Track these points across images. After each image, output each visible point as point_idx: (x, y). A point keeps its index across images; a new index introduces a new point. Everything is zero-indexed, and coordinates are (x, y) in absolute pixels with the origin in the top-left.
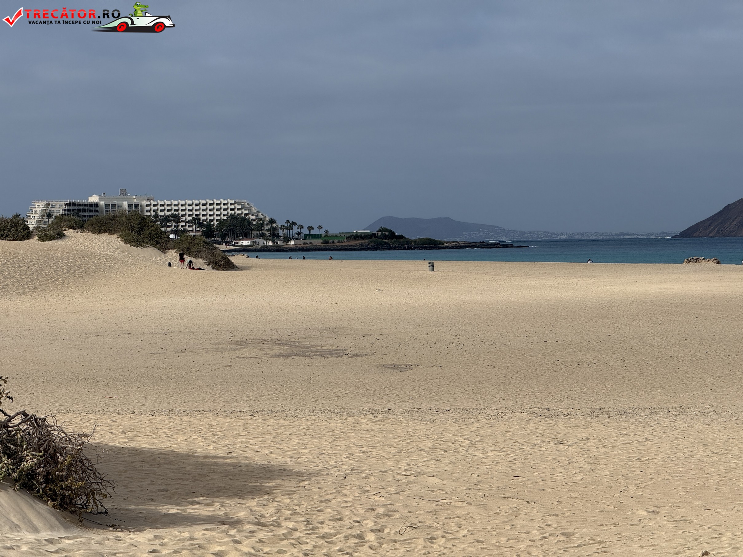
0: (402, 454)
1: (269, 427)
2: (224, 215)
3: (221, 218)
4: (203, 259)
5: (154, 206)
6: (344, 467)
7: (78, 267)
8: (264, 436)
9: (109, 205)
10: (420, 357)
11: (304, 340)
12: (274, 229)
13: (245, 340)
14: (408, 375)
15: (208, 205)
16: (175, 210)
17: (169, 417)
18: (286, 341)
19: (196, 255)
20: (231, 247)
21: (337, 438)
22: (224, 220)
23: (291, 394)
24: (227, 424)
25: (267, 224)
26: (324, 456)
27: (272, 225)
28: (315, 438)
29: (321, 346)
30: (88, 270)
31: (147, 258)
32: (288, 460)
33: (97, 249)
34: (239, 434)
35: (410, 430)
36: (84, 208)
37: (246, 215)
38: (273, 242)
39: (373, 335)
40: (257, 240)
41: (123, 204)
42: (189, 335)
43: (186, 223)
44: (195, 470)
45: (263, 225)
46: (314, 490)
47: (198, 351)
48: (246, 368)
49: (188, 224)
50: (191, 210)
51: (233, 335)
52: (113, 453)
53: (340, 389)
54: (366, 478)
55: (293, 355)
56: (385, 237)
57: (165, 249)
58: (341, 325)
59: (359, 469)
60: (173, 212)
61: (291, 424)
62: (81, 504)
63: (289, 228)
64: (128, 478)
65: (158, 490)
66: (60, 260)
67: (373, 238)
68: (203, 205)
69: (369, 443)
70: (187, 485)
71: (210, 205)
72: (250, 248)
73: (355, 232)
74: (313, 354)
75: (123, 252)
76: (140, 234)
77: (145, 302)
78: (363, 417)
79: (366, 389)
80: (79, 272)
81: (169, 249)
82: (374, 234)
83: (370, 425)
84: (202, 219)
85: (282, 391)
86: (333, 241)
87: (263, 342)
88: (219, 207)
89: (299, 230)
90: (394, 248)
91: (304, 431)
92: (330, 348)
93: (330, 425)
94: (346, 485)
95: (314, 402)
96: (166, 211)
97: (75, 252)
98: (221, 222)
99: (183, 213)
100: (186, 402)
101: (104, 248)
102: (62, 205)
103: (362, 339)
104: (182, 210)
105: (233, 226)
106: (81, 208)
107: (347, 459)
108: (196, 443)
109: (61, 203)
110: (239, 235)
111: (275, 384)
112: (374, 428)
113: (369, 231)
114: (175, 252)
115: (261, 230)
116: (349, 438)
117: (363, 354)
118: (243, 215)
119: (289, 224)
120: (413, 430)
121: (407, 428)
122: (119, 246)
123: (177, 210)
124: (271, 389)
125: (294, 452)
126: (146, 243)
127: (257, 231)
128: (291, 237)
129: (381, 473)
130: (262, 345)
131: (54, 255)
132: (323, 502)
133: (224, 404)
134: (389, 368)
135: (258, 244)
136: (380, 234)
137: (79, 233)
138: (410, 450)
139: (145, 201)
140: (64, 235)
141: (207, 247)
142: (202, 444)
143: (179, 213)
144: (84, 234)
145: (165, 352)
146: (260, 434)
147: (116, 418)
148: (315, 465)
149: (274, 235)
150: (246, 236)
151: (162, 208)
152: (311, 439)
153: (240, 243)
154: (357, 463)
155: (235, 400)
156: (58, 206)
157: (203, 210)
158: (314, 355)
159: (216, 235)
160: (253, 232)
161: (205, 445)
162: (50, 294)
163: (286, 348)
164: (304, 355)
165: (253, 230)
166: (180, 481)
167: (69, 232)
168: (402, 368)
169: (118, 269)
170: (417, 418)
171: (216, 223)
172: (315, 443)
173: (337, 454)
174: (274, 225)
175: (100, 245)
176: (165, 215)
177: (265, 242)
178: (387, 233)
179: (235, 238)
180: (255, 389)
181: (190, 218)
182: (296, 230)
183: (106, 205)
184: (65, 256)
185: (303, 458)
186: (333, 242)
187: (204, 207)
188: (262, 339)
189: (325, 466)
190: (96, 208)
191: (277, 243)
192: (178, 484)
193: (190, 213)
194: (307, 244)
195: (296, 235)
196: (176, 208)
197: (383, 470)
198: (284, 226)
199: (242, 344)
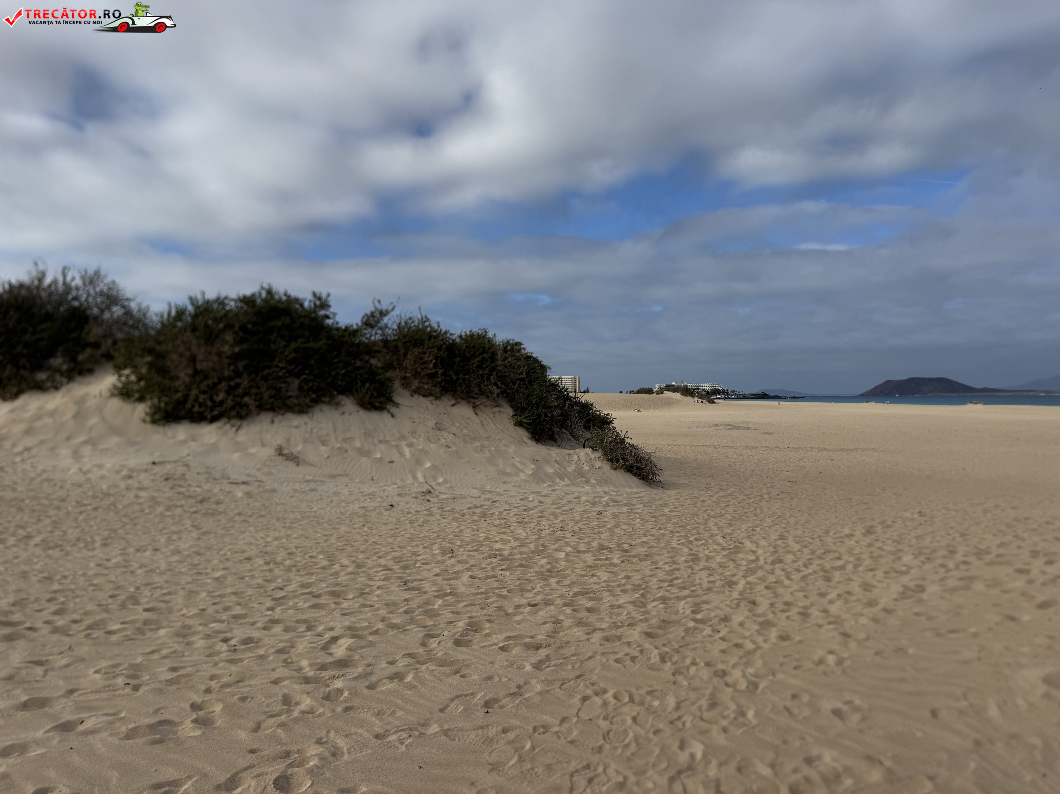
0: (774, 463)
1: (725, 451)
2: (713, 388)
4: (705, 400)
5: (691, 385)
6: (753, 467)
7: (667, 402)
9: (678, 385)
10: (776, 430)
12: (728, 392)
14: (772, 436)
17: (691, 447)
19: (703, 399)
20: (714, 398)
21: (749, 456)
23: (733, 441)
24: (710, 450)
25: (726, 391)
26: (745, 462)
30: (670, 403)
31: (688, 400)
32: (731, 463)
33: (673, 397)
34: (714, 453)
37: (719, 388)
38: (728, 396)
39: (760, 423)
41: (682, 385)
43: (701, 390)
45: (724, 391)
46: (742, 475)
48: (718, 433)
52: (668, 459)
53: (749, 440)
54: (761, 471)
55: (734, 429)
56: (763, 395)
57: (694, 397)
59: (758, 468)
61: (733, 450)
62: (651, 478)
65: (682, 473)
66: (662, 400)
69: (761, 458)
70: (693, 471)
71: (708, 385)
72: (720, 398)
73: (753, 393)
75: (681, 398)
76: (686, 393)
78: (758, 449)
79: (758, 440)
80: (668, 404)
84: (706, 389)
85: (730, 440)
86: (747, 396)
87: (724, 425)
88: (711, 386)
89: (736, 393)
90: (766, 398)
91: (737, 453)
93: (747, 451)
94: (754, 474)
95: (741, 444)
97: (667, 398)
98: (711, 390)
99: (700, 387)
100: (698, 443)
101: (675, 397)
105: (715, 391)
106: (670, 386)
107: (754, 464)
108: (698, 456)
110: (717, 394)
111: (727, 438)
112: (762, 453)
113: (758, 393)
114: (697, 398)
115: (724, 393)
116: (753, 456)
117: (757, 429)
119: (733, 391)
120: (777, 454)
121: (774, 453)
122: (680, 396)
125: (734, 460)
126: (688, 395)
127: (722, 393)
128: (733, 395)
129: (767, 470)
131: (660, 399)
132: (746, 480)
133: (711, 443)
134: (766, 433)
135: (723, 397)
136: (761, 394)
137: (668, 392)
138: (777, 461)
139: (688, 384)
140: (663, 393)
141: (707, 397)
142: (700, 456)
146: (722, 453)
147: (674, 447)
148: (742, 465)
149: (728, 394)
151: (694, 386)
152: (740, 456)
153: (717, 396)
154: (758, 465)
155: (714, 442)
156: (663, 386)
158: (741, 429)
159: (710, 394)
163: (731, 427)
167: (665, 392)
172: (741, 458)
173: (750, 462)
176: (694, 388)
177: (725, 396)
180: (721, 439)
184: (664, 399)
187: (706, 386)
190: (674, 386)
193: (702, 387)
196: (698, 386)
198: (731, 392)
199: (717, 425)
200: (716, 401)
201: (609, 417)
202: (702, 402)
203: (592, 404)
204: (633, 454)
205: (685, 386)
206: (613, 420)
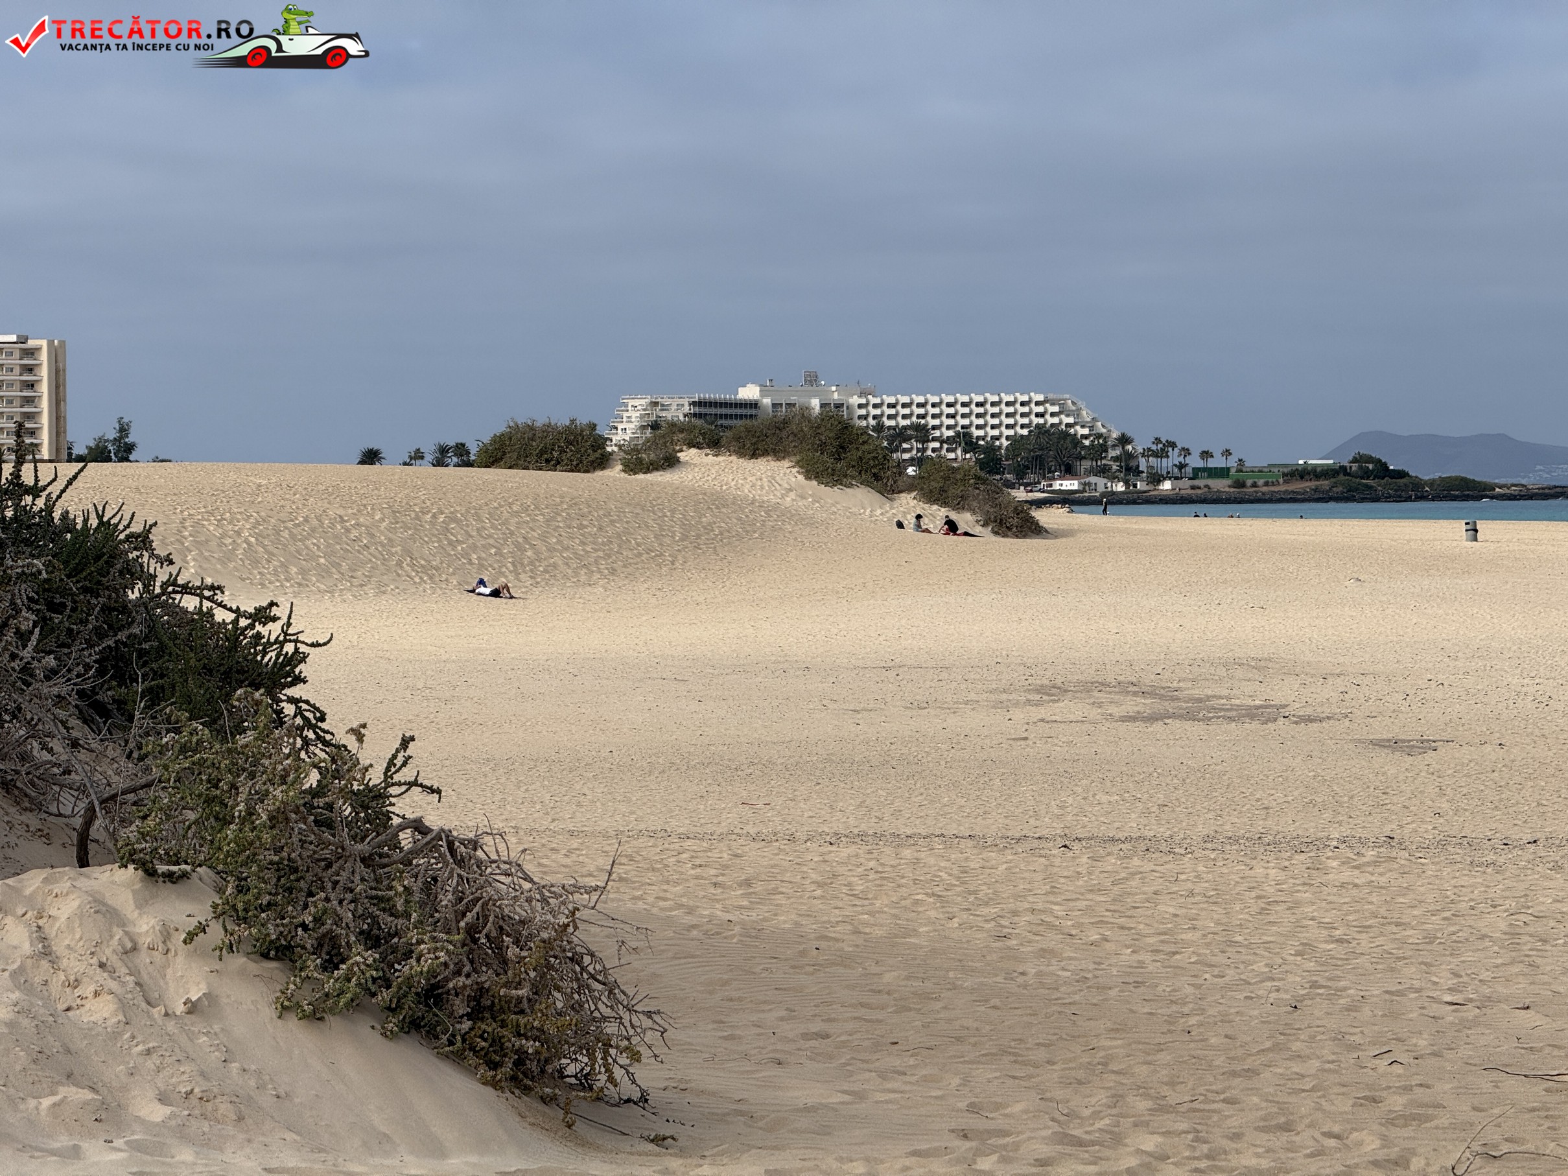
0: (1434, 947)
1: (1105, 875)
2: (1023, 426)
3: (1016, 433)
4: (974, 513)
5: (875, 406)
6: (1290, 978)
7: (704, 527)
8: (1090, 896)
9: (781, 405)
10: (1453, 724)
11: (1189, 685)
12: (1129, 456)
13: (1059, 684)
14: (1426, 763)
15: (988, 406)
16: (918, 416)
17: (868, 848)
18: (1150, 686)
19: (958, 504)
20: (1036, 494)
21: (1269, 903)
22: (1022, 436)
23: (1160, 802)
24: (1005, 866)
25: (1114, 446)
26: (1240, 949)
27: (1123, 448)
28: (1216, 903)
29: (1228, 698)
30: (726, 534)
31: (853, 510)
32: (1147, 957)
33: (746, 491)
34: (1030, 890)
35: (1446, 886)
36: (729, 411)
37: (1068, 425)
38: (1127, 483)
39: (1344, 674)
40: (1093, 479)
41: (810, 403)
42: (936, 672)
43: (942, 442)
44: (903, 983)
45: (1104, 448)
46: (1213, 1041)
47: (956, 706)
48: (1060, 743)
49: (945, 446)
50: (953, 416)
51: (1033, 672)
52: (701, 936)
53: (1273, 792)
54: (1349, 1009)
55: (1166, 718)
56: (1366, 474)
57: (893, 492)
58: (1274, 654)
59: (1329, 984)
60: (914, 419)
61: (1158, 868)
62: (575, 1076)
63: (1161, 454)
64: (731, 1000)
65: (802, 1034)
66: (668, 514)
67: (1342, 477)
68: (978, 405)
69: (1351, 918)
70: (879, 1021)
71: (993, 404)
72: (1077, 495)
73: (1301, 462)
74: (1211, 715)
75: (803, 497)
76: (841, 459)
77: (845, 603)
78: (1330, 854)
79: (1332, 793)
80: (708, 539)
81: (900, 492)
82: (1343, 470)
83: (1347, 875)
84: (975, 436)
85: (1139, 796)
86: (1255, 482)
87: (1099, 689)
88: (1011, 410)
89: (1181, 459)
90: (1386, 497)
91: (1190, 885)
92: (1250, 702)
93: (1252, 872)
94: (1300, 1029)
95: (1212, 821)
96: (899, 419)
97: (701, 497)
98: (1015, 440)
99: (937, 422)
100: (921, 817)
101: (762, 488)
102: (683, 405)
103: (1319, 683)
104: (934, 416)
105: (1042, 449)
106: (724, 411)
107: (1299, 958)
108: (919, 913)
109: (681, 401)
110: (1053, 468)
111: (1124, 780)
112: (1356, 881)
113: (1331, 462)
114: (914, 498)
115: (1102, 459)
116: (1297, 904)
117: (1324, 715)
118: (1063, 427)
119: (1160, 446)
120: (1455, 887)
121: (1437, 882)
122: (793, 485)
123: (923, 416)
124: (1114, 789)
125: (1163, 937)
126: (853, 478)
127: (1092, 459)
128: (1164, 473)
129: (1387, 997)
130: (1096, 694)
131: (655, 503)
132: (1240, 1076)
133: (1007, 821)
134: (1384, 746)
135: (1093, 487)
136: (1355, 467)
137: (710, 456)
138: (1454, 937)
139: (855, 397)
140: (678, 461)
141: (982, 487)
142: (932, 914)
143: (927, 422)
144: (720, 458)
145: (883, 707)
146: (1083, 890)
147: (746, 849)
148: (1216, 971)
149: (1129, 469)
150: (1069, 471)
151: (892, 411)
152: (1205, 906)
153: (1057, 485)
154: (1324, 968)
155: (1031, 813)
156: (674, 407)
157: (978, 416)
158: (1213, 717)
159: (1004, 469)
160: (1083, 462)
161: (941, 916)
162: (646, 586)
163: (1148, 701)
164: (1189, 716)
165: (1085, 458)
166: (862, 1012)
167: (688, 455)
168: (1413, 746)
169: (790, 532)
170: (1459, 860)
171: (1005, 443)
172: (1216, 916)
173: (1271, 945)
174: (1129, 447)
175: (754, 481)
176: (897, 426)
177: (1109, 484)
178: (1371, 466)
179: (1044, 476)
180: (1079, 790)
181: (951, 433)
182: (1175, 457)
183: (774, 405)
184: (680, 505)
185: (1186, 955)
186: (1254, 485)
187: (981, 410)
188: (1097, 682)
189: (1242, 977)
190: (753, 412)
191: (1135, 486)
192: (855, 1018)
193: (951, 422)
194: (1199, 488)
195: (1176, 470)
196: (922, 411)
197: (1394, 989)
198: (1149, 449)
199: (1052, 691)
200: (1046, 517)
201: (272, 631)
202: (952, 527)
203: (143, 540)
204: (446, 899)
205: (834, 413)
206: (299, 658)
